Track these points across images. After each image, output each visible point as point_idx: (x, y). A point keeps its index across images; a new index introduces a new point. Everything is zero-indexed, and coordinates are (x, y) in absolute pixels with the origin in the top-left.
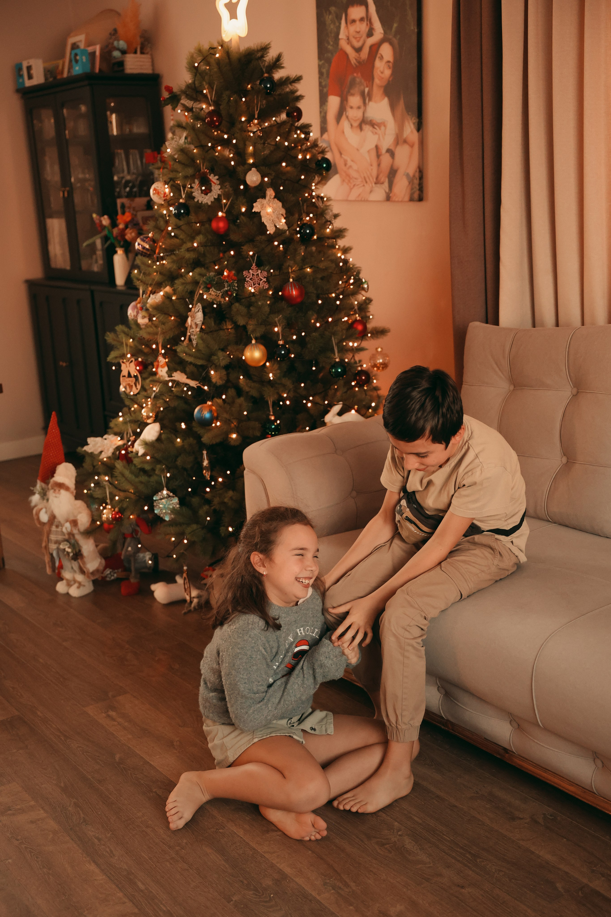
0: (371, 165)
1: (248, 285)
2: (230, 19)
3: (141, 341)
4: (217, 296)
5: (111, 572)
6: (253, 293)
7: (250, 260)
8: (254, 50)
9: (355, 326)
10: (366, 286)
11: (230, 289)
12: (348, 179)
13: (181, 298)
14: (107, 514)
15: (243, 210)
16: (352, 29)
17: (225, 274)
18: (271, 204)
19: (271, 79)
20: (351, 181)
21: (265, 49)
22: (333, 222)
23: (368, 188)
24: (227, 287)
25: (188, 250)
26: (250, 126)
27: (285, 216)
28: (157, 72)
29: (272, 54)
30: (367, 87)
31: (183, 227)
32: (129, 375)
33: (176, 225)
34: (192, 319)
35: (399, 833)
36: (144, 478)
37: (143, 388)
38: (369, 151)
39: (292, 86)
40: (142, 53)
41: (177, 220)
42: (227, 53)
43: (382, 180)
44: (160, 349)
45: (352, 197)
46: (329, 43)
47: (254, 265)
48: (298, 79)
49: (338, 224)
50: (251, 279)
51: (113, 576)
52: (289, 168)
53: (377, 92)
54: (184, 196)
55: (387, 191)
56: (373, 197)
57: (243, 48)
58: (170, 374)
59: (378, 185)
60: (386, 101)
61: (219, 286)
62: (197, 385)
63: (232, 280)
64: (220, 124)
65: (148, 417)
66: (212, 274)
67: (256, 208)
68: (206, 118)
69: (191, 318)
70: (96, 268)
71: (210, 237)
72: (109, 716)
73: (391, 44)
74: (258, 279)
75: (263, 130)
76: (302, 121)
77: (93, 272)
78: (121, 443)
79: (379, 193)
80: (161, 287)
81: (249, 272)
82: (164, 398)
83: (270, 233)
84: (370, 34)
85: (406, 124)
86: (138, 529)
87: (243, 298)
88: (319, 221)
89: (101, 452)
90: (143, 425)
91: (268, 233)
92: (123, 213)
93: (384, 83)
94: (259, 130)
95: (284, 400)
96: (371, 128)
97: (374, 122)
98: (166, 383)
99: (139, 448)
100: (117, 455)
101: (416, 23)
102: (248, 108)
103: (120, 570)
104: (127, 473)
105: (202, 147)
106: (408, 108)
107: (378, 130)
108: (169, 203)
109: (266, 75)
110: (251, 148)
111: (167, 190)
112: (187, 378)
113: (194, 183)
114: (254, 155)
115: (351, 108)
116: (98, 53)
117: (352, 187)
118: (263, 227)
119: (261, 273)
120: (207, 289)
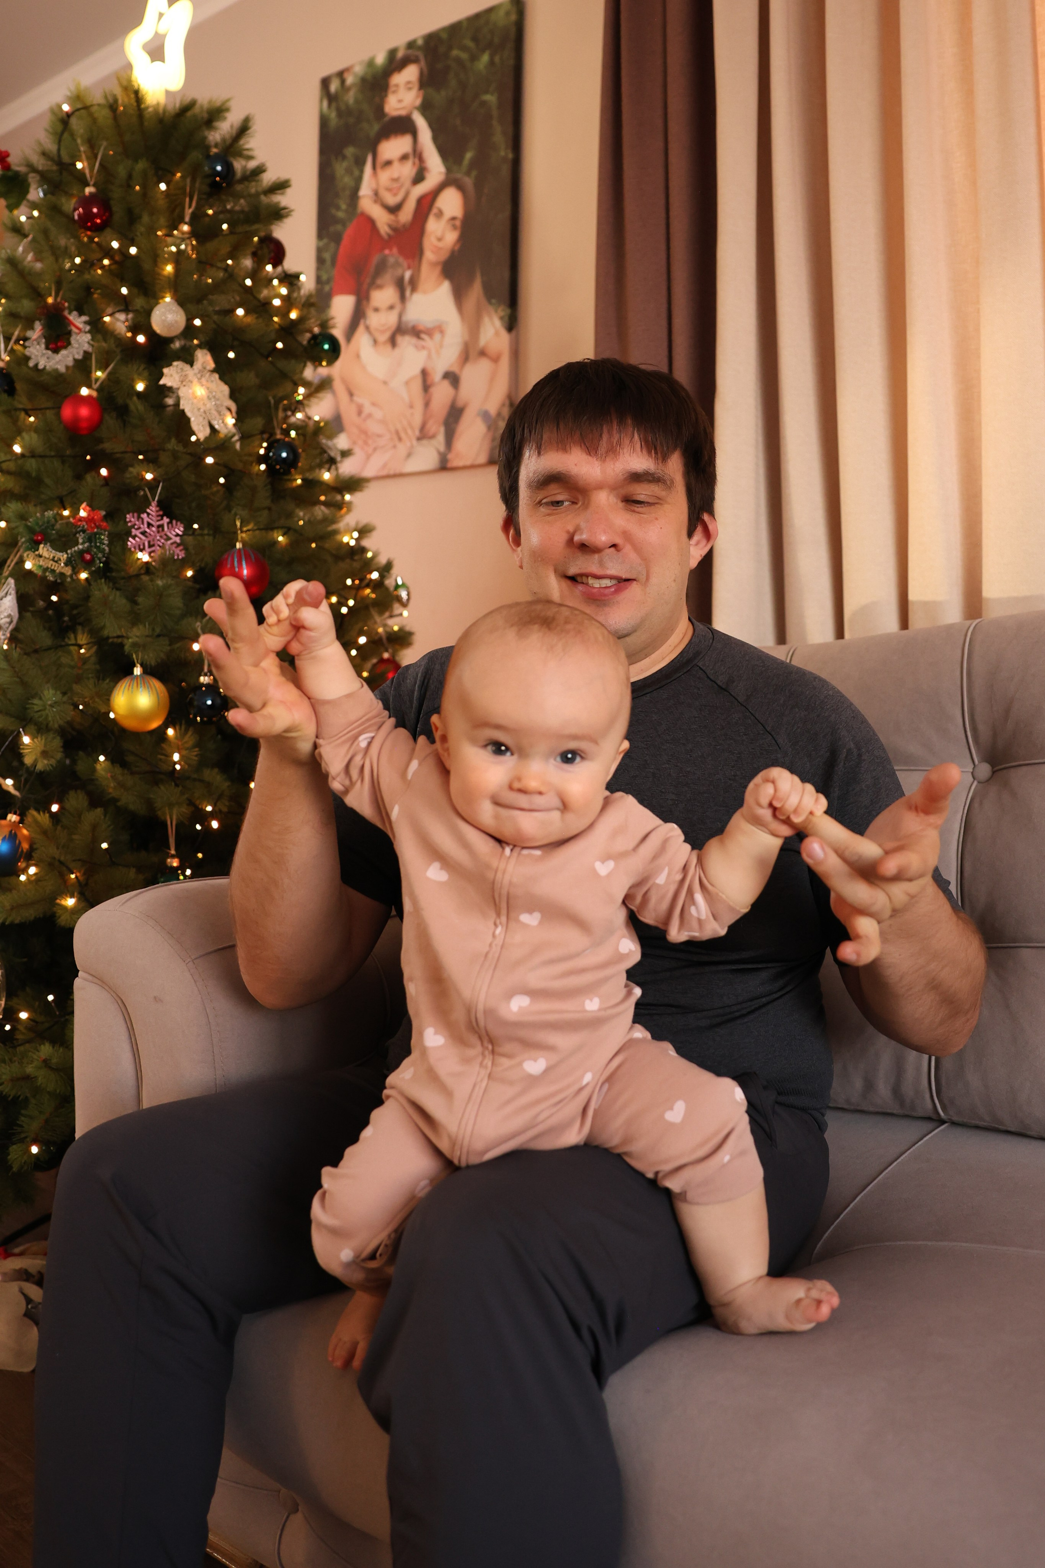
0: (411, 408)
1: (136, 544)
2: (150, 63)
4: (56, 562)
6: (147, 563)
7: (145, 491)
10: (402, 594)
11: (90, 547)
12: (362, 439)
15: (139, 386)
16: (385, 176)
17: (82, 514)
18: (203, 380)
19: (224, 160)
20: (370, 442)
21: (215, 113)
23: (402, 449)
24: (83, 544)
27: (234, 412)
30: (409, 268)
38: (407, 383)
43: (432, 431)
45: (371, 470)
46: (338, 208)
47: (154, 504)
50: (142, 534)
52: (249, 322)
53: (429, 273)
54: (4, 357)
55: (442, 448)
56: (412, 466)
59: (425, 442)
60: (446, 287)
61: (63, 539)
63: (97, 530)
67: (169, 380)
68: (76, 213)
73: (461, 188)
74: (161, 537)
79: (426, 456)
81: (139, 517)
83: (197, 437)
84: (419, 177)
85: (486, 320)
87: (123, 575)
91: (193, 438)
93: (444, 256)
94: (191, 246)
95: (205, 818)
96: (414, 340)
97: (421, 327)
106: (490, 294)
107: (428, 342)
109: (215, 151)
110: (169, 267)
113: (32, 328)
115: (376, 310)
117: (370, 452)
118: (181, 424)
119: (170, 525)
120: (34, 545)
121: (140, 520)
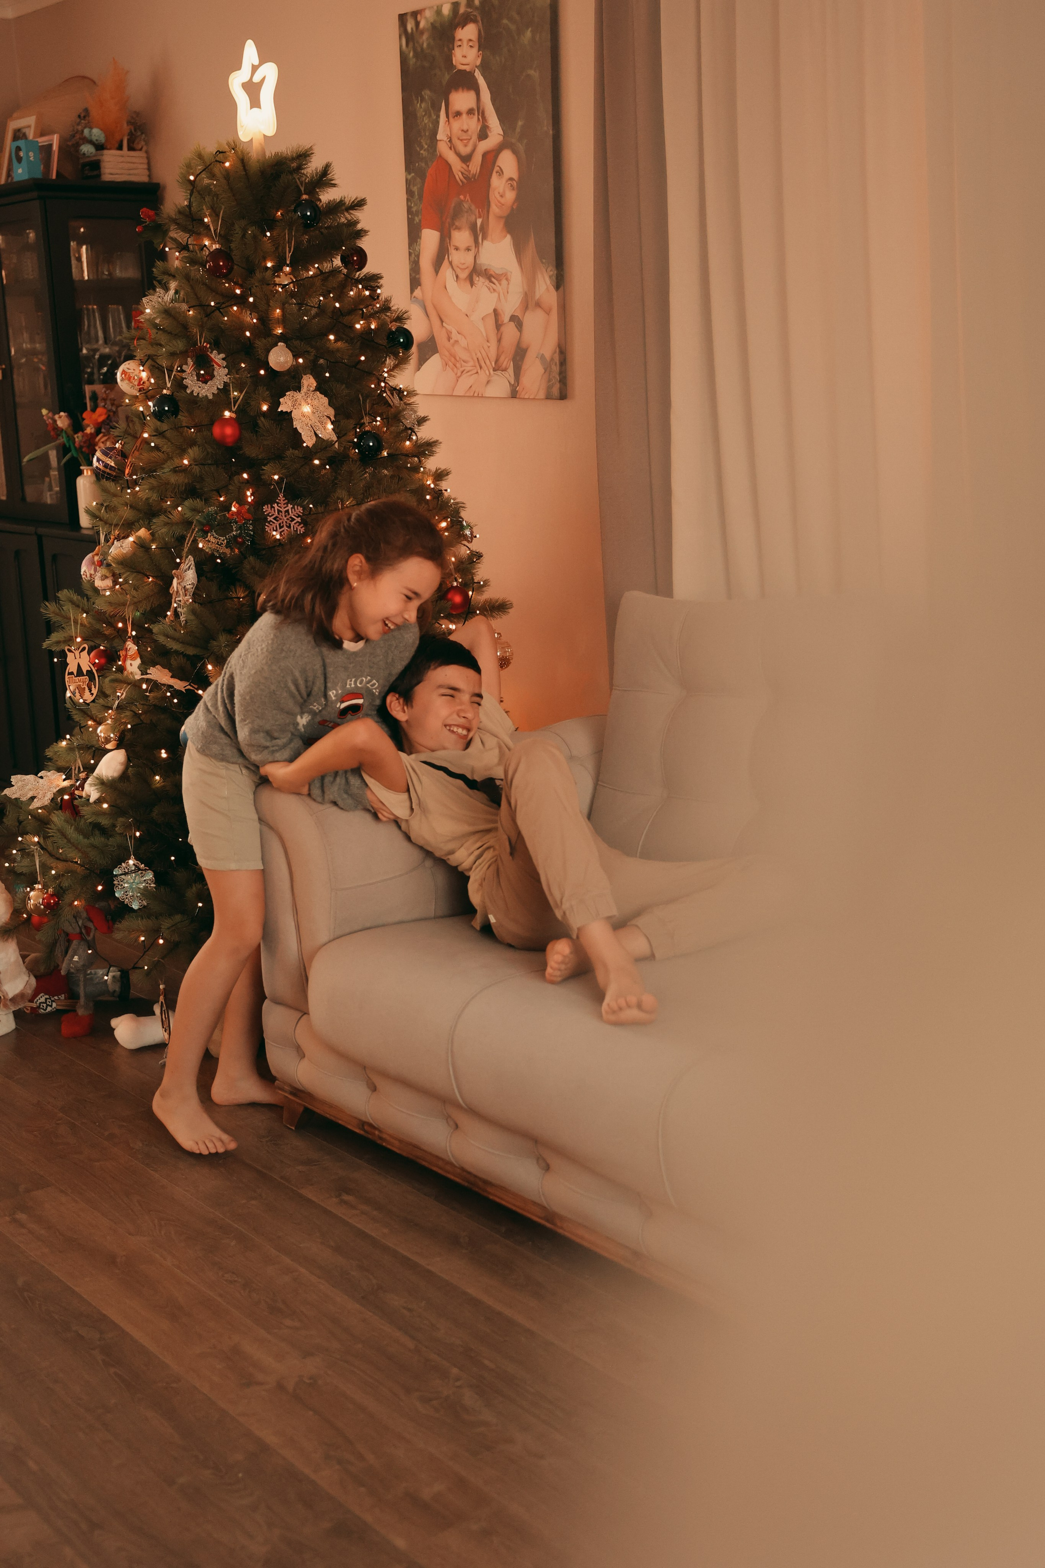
0: (488, 341)
1: (271, 527)
2: (251, 109)
3: (100, 617)
4: (221, 545)
5: (46, 999)
6: (279, 540)
7: (275, 488)
8: (285, 158)
9: (450, 596)
10: (468, 532)
11: (241, 533)
12: (452, 362)
13: (165, 548)
14: (35, 897)
15: (265, 408)
16: (456, 125)
17: (233, 509)
18: (309, 400)
19: (313, 204)
20: (458, 365)
21: (304, 156)
22: (416, 430)
23: (483, 376)
24: (236, 531)
25: (175, 470)
26: (279, 276)
27: (333, 419)
28: (155, 181)
29: (314, 165)
30: (480, 217)
31: (168, 434)
32: (80, 672)
33: (156, 430)
34: (179, 581)
35: (458, 1384)
36: (98, 840)
37: (102, 694)
38: (483, 319)
39: (350, 214)
40: (131, 148)
41: (159, 423)
42: (243, 161)
43: (504, 366)
44: (129, 630)
45: (460, 390)
46: (422, 147)
47: (281, 495)
48: (359, 204)
49: (424, 433)
50: (275, 519)
51: (51, 1006)
52: (339, 344)
53: (495, 226)
54: (169, 385)
55: (512, 381)
56: (490, 391)
57: (271, 151)
58: (143, 670)
59: (499, 372)
60: (508, 239)
61: (223, 527)
62: (187, 688)
63: (245, 519)
64: (230, 270)
65: (108, 740)
66: (212, 509)
67: (285, 405)
68: (207, 262)
69: (178, 579)
70: (49, 498)
71: (210, 450)
72: (15, 1221)
73: (515, 152)
74: (288, 519)
75: (297, 283)
76: (365, 271)
77: (45, 505)
78: (67, 783)
79: (500, 385)
80: (132, 529)
81: (272, 507)
82: (134, 708)
83: (307, 446)
84: (483, 135)
85: (540, 276)
86: (90, 925)
87: (264, 549)
88: (393, 429)
89: (33, 798)
90: (100, 753)
91: (305, 445)
92: (94, 410)
93: (506, 212)
94: (293, 282)
96: (487, 282)
97: (491, 272)
98: (136, 685)
99: (91, 791)
100: (57, 804)
101: (551, 122)
102: (277, 248)
103: (62, 997)
104: (71, 831)
105: (201, 306)
106: (541, 253)
107: (497, 287)
108: (146, 394)
109: (305, 197)
110: (278, 311)
111: (144, 375)
112: (172, 677)
113: (186, 364)
114: (284, 321)
115: (457, 249)
116: (55, 147)
117: (459, 374)
118: (296, 436)
119: (293, 510)
120: (205, 534)
121: (273, 509)
